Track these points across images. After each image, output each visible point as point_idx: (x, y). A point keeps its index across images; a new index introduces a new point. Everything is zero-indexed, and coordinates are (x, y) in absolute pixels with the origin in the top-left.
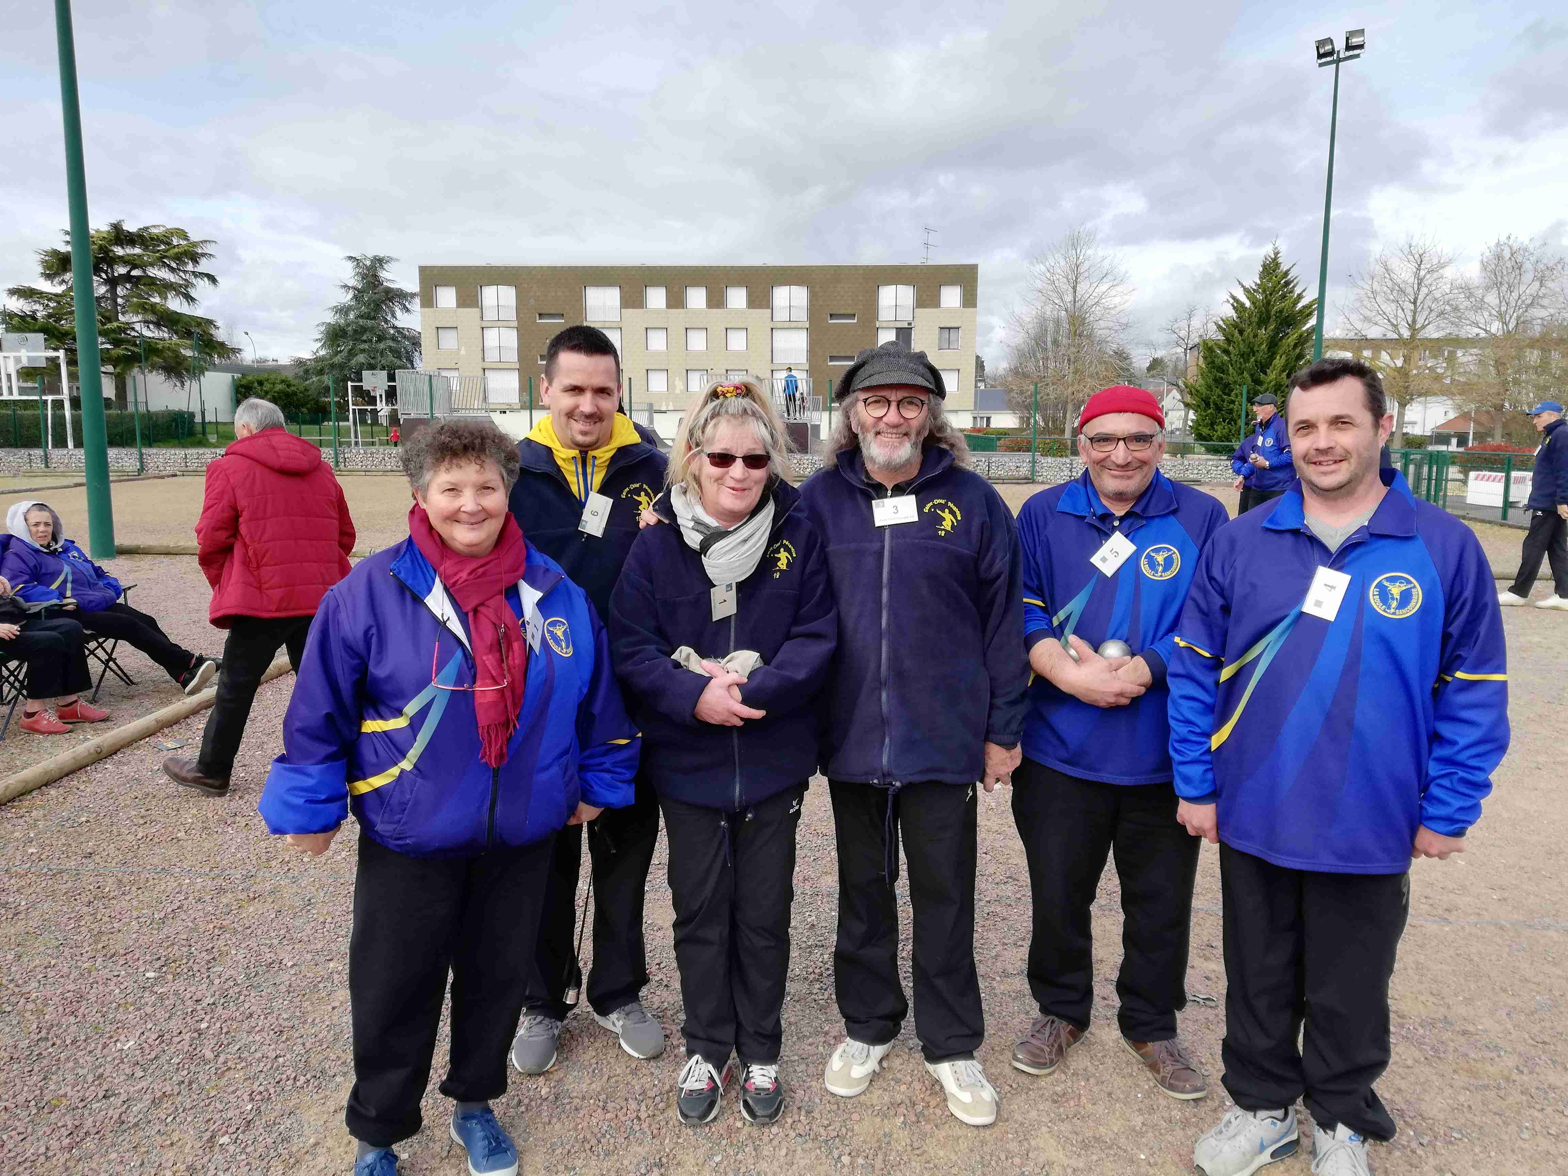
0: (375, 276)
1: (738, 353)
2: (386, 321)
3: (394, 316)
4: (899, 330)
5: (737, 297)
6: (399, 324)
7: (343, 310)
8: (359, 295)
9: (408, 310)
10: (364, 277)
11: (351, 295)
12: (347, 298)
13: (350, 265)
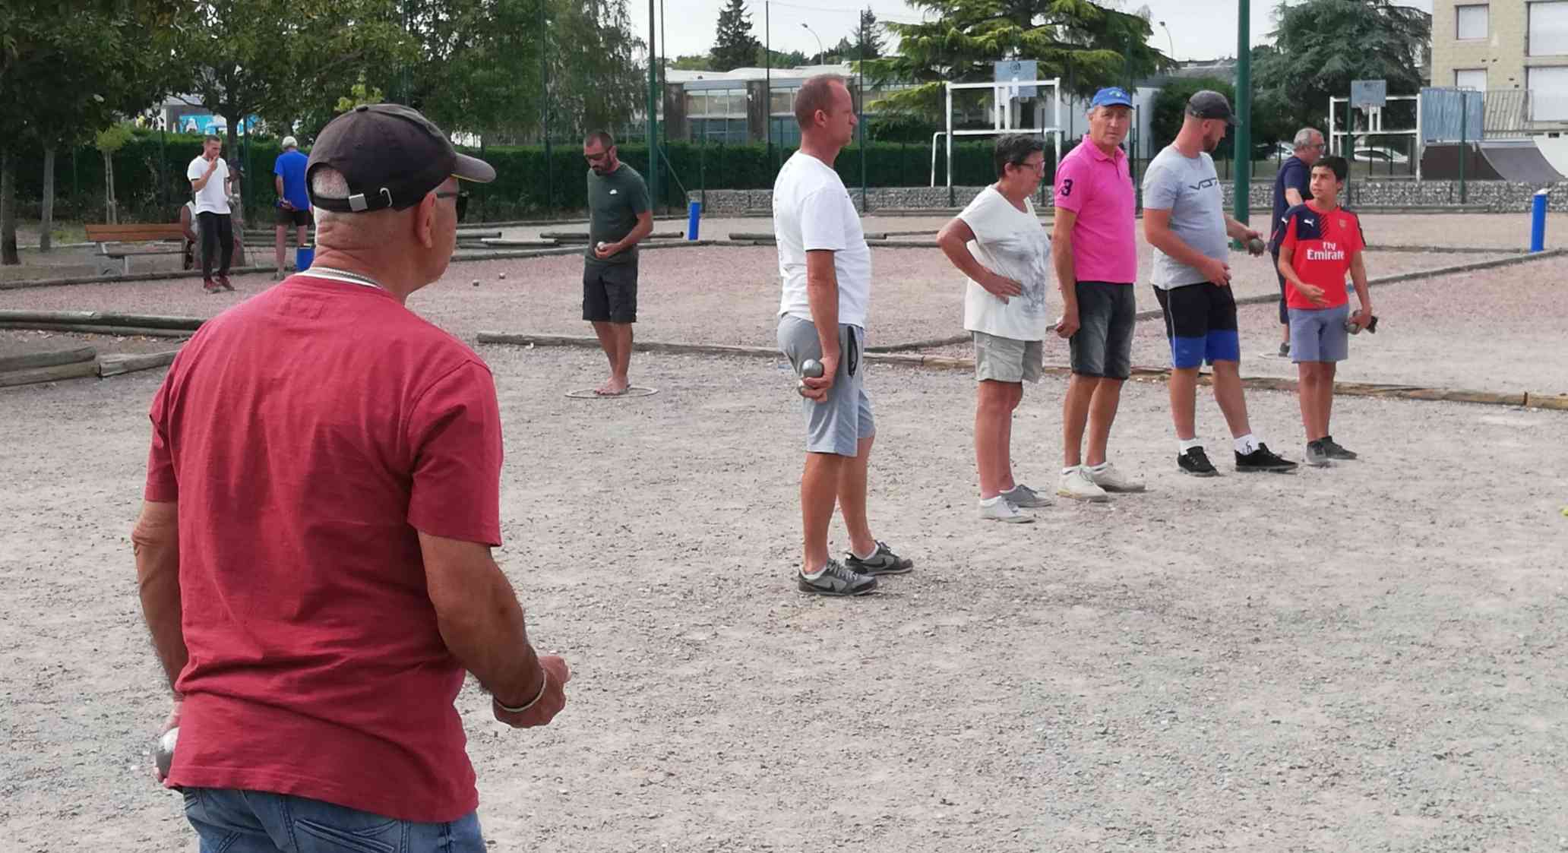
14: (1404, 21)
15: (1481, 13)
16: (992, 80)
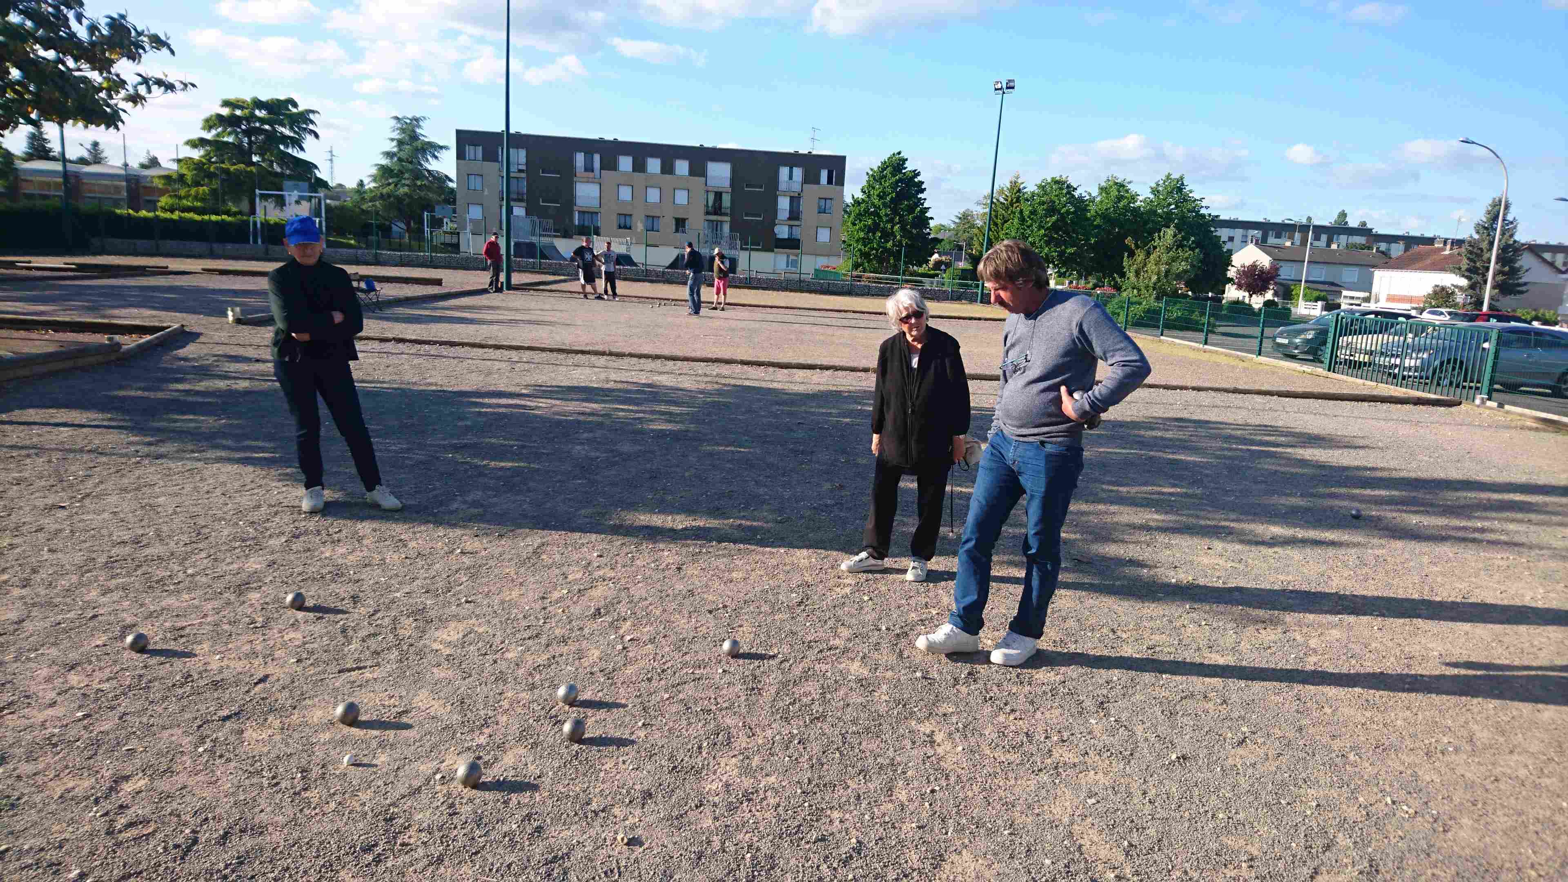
0: (414, 132)
1: (681, 206)
2: (421, 165)
3: (427, 160)
4: (792, 198)
5: (682, 167)
6: (430, 168)
7: (389, 155)
8: (400, 143)
9: (436, 157)
10: (403, 130)
11: (395, 143)
12: (392, 147)
13: (393, 123)
14: (434, 176)
15: (479, 179)
16: (281, 190)
